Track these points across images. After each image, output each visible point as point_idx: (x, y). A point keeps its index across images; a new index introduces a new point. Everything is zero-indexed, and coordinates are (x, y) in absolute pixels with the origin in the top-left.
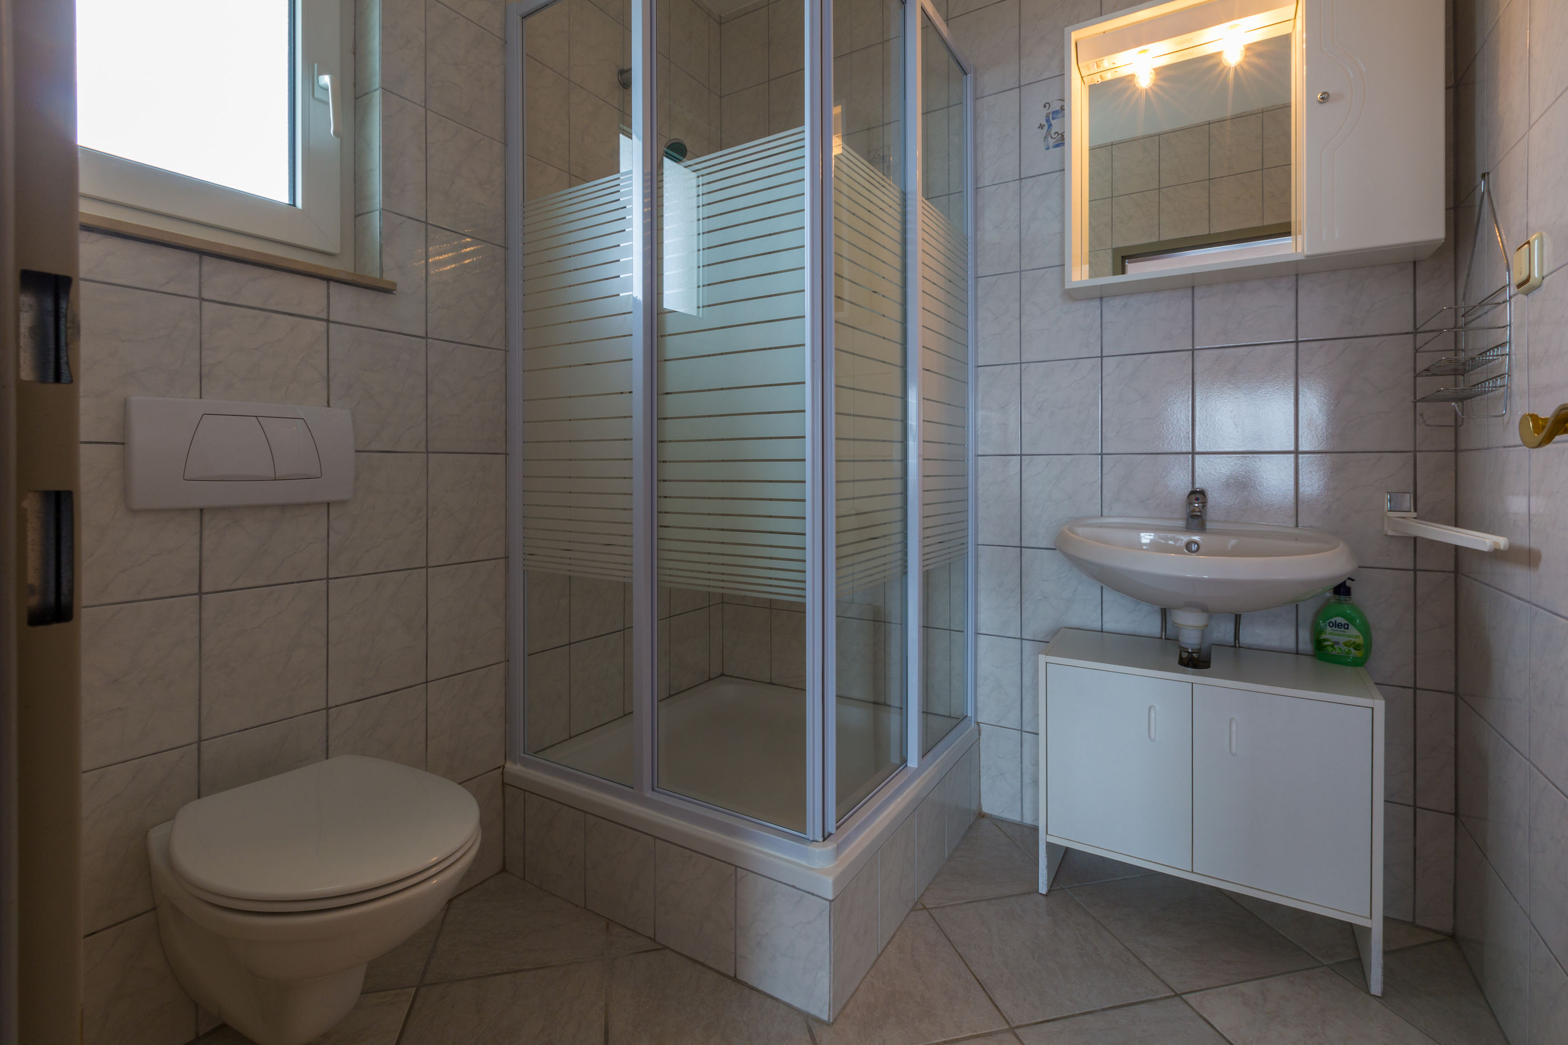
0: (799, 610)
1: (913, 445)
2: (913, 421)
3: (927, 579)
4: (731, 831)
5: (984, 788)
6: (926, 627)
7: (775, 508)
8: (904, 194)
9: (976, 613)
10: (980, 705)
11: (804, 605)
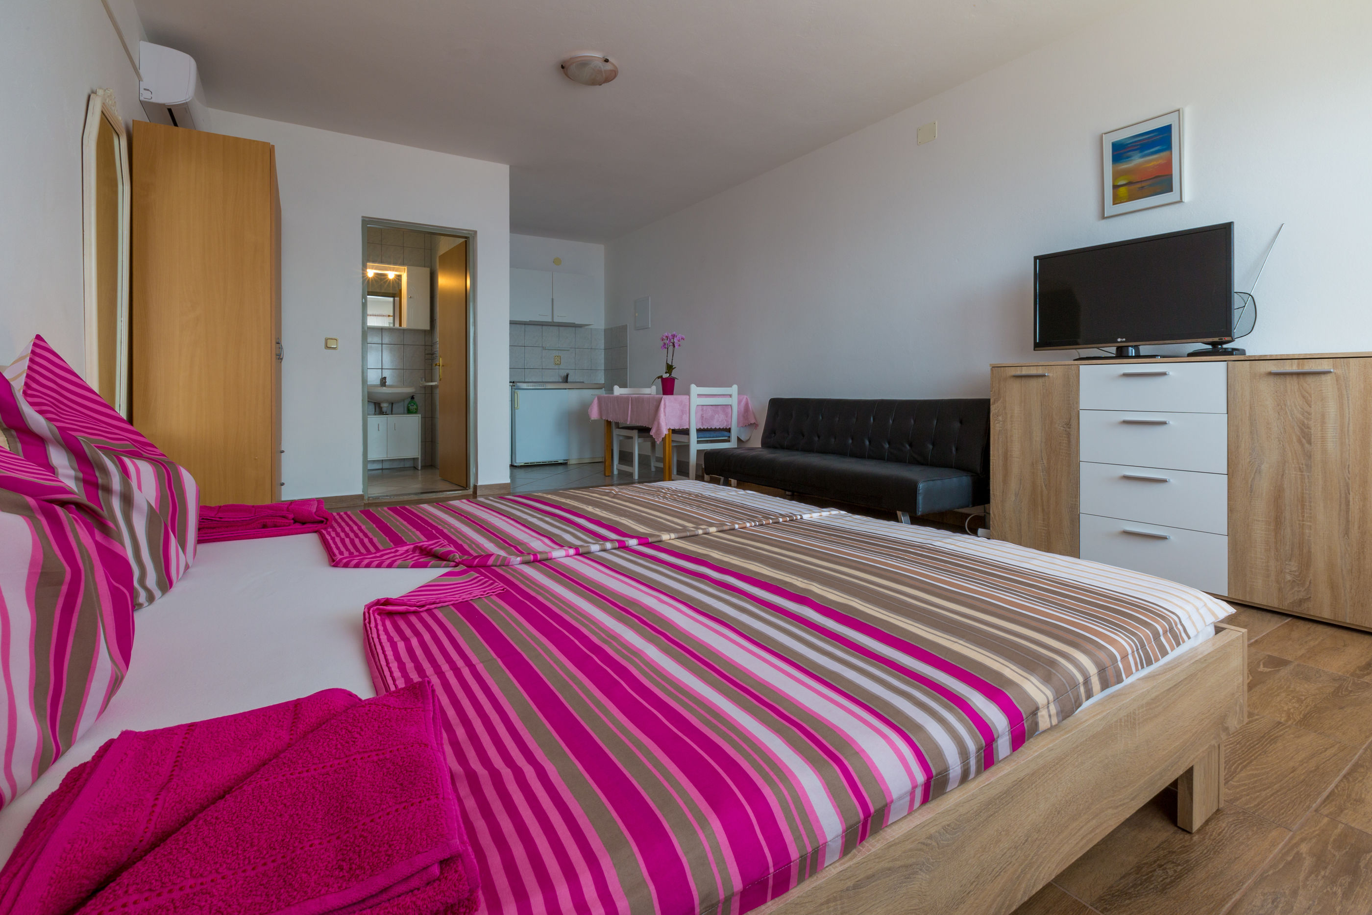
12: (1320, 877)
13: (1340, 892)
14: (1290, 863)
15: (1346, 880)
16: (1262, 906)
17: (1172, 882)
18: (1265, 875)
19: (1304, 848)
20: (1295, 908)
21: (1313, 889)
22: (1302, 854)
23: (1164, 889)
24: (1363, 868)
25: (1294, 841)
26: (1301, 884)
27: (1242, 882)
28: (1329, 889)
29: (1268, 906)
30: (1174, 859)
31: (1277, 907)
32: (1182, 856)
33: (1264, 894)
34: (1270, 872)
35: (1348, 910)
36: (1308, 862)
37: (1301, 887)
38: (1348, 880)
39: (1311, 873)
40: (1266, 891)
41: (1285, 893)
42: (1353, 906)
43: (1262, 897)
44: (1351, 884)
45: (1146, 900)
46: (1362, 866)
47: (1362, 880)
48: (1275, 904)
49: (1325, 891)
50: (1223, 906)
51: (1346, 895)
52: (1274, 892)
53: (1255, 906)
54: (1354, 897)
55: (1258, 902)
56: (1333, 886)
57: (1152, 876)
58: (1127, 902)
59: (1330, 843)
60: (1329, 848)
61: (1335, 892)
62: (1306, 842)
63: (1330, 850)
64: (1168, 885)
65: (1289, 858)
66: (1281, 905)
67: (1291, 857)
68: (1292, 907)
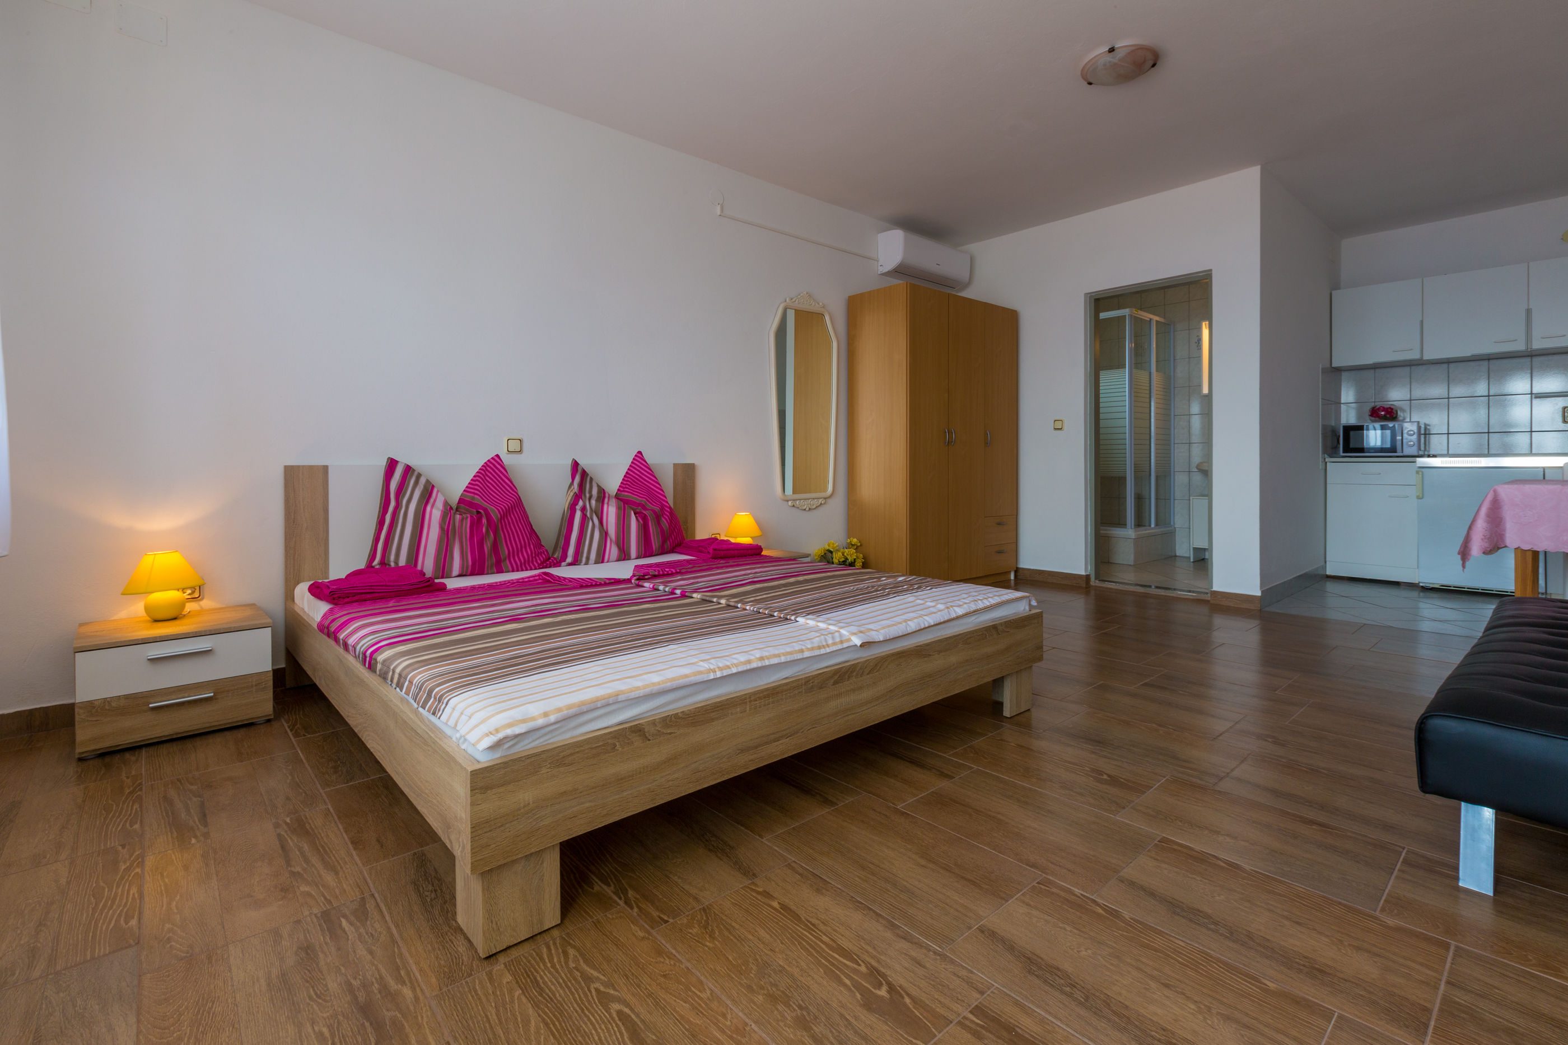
0: (1125, 478)
1: (1153, 440)
2: (1153, 434)
3: (1157, 478)
4: (1106, 530)
5: (1177, 548)
6: (1157, 499)
7: (1116, 459)
8: (1150, 373)
9: (1174, 488)
10: (1175, 522)
11: (1126, 477)
12: (374, 980)
13: (353, 982)
14: (398, 969)
15: (362, 997)
16: (373, 927)
17: (419, 891)
18: (396, 945)
19: (407, 992)
20: (360, 944)
21: (367, 967)
22: (402, 986)
23: (415, 884)
24: (364, 1022)
25: (418, 989)
26: (376, 962)
27: (397, 926)
28: (361, 977)
29: (370, 929)
30: (439, 900)
31: (367, 933)
32: (439, 906)
33: (380, 933)
34: (396, 950)
35: (338, 975)
36: (393, 985)
37: (373, 960)
38: (360, 999)
39: (381, 977)
40: (382, 935)
41: (375, 946)
42: (338, 980)
43: (379, 930)
44: (356, 998)
45: (412, 873)
46: (366, 1023)
47: (354, 1010)
48: (370, 934)
49: (361, 973)
50: (385, 906)
51: (349, 984)
52: (379, 940)
53: (375, 922)
54: (345, 990)
55: (377, 925)
56: (362, 983)
57: (429, 883)
58: (415, 865)
59: (402, 1019)
60: (397, 1012)
61: (356, 979)
62: (413, 999)
63: (395, 1011)
64: (417, 888)
65: (402, 973)
66: (366, 937)
67: (403, 975)
68: (361, 942)
